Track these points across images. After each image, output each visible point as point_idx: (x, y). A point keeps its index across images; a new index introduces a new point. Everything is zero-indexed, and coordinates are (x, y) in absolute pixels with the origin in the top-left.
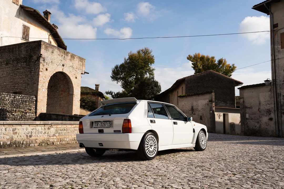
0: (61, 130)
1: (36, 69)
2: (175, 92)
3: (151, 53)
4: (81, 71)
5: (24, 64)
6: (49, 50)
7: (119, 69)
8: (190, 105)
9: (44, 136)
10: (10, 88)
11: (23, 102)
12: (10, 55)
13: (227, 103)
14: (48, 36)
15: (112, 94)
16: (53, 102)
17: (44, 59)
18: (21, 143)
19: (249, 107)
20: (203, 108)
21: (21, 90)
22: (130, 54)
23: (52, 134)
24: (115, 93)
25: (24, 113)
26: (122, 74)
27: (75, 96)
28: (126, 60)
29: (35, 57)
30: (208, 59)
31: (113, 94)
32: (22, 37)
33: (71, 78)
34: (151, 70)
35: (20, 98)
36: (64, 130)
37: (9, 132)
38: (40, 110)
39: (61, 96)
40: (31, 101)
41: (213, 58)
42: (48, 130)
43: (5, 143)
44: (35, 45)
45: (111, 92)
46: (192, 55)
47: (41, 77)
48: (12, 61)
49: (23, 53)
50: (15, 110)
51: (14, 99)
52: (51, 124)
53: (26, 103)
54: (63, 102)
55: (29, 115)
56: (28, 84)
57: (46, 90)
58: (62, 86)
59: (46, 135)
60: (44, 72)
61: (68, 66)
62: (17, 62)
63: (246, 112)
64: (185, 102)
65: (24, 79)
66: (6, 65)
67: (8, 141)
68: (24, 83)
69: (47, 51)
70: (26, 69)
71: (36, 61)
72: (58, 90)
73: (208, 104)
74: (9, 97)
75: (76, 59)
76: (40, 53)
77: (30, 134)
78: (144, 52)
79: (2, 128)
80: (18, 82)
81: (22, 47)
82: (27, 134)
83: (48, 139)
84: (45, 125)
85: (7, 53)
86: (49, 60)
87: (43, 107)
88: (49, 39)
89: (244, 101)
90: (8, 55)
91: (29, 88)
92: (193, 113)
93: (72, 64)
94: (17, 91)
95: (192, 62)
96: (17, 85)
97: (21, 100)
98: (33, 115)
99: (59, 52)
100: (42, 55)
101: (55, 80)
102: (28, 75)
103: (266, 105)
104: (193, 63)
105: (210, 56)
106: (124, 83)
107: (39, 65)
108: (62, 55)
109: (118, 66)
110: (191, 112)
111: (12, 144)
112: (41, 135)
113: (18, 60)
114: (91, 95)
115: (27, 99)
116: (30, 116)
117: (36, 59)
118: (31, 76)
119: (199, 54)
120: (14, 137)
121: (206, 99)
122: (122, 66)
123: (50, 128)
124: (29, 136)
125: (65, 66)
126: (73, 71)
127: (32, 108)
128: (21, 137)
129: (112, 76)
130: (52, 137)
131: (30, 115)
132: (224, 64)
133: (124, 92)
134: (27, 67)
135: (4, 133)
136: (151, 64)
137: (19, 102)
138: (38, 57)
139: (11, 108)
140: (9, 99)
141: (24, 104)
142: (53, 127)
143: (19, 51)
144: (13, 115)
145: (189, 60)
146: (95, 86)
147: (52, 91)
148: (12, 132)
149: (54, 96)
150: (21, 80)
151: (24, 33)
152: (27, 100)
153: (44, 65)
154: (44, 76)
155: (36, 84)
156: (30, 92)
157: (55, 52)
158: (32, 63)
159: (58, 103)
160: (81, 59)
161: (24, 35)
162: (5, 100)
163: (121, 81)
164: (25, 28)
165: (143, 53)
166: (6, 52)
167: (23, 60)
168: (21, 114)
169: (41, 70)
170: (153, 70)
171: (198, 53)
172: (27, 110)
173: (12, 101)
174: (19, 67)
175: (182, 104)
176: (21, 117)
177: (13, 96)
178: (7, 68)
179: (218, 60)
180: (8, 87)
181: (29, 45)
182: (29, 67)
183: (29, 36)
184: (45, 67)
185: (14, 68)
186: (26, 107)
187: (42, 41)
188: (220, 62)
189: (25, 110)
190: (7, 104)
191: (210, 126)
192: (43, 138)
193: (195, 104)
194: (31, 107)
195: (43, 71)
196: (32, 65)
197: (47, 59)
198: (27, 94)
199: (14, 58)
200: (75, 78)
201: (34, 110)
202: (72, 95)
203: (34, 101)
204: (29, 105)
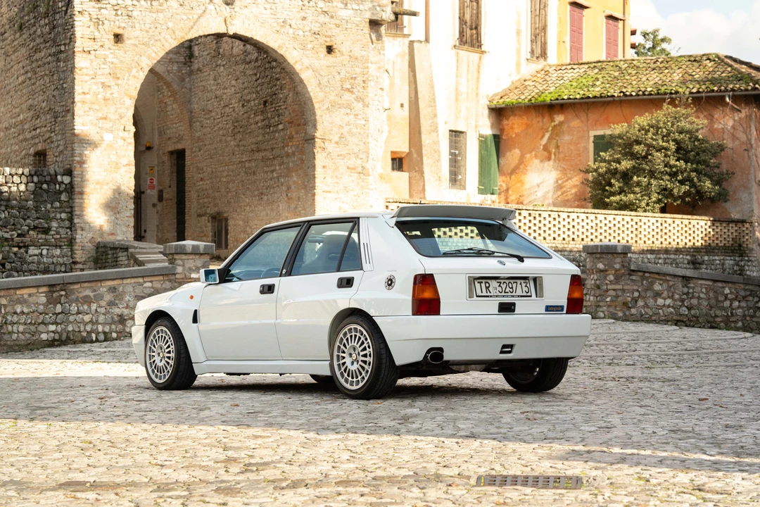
1: (68, 41)
4: (367, 6)
10: (30, 135)
11: (9, 200)
21: (45, 141)
25: (20, 247)
27: (330, 147)
39: (290, 150)
40: (47, 191)
47: (87, 78)
48: (28, 13)
53: (24, 203)
54: (294, 177)
55: (41, 254)
56: (55, 116)
57: (121, 134)
60: (101, 52)
62: (34, 18)
65: (48, 93)
66: (21, 35)
68: (48, 112)
70: (50, 47)
71: (67, 6)
72: (281, 118)
91: (59, 134)
96: (39, 119)
98: (58, 252)
102: (53, 75)
107: (73, 26)
113: (35, 8)
115: (26, 184)
116: (45, 259)
118: (60, 79)
126: (304, 19)
127: (54, 224)
131: (45, 252)
134: (50, 35)
141: (12, 208)
150: (43, 97)
152: (27, 190)
153: (98, 22)
154: (107, 71)
155: (69, 110)
156: (61, 148)
158: (60, 17)
169: (79, 44)
172: (31, 232)
182: (54, 37)
184: (106, 26)
185: (32, 45)
186: (25, 220)
189: (19, 235)
194: (48, 219)
195: (96, 47)
196: (60, 25)
198: (54, 159)
200: (324, 50)
201: (62, 231)
202: (311, 140)
203: (60, 192)
204: (37, 209)
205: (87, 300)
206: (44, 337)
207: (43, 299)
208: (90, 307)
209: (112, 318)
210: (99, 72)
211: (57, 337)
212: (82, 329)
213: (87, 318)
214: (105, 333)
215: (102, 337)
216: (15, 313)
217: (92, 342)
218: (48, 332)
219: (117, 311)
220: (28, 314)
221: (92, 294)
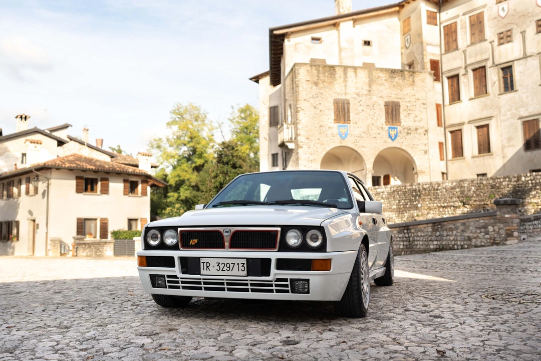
205: (451, 230)
206: (432, 247)
207: (430, 229)
208: (453, 233)
209: (464, 238)
211: (438, 247)
212: (450, 243)
213: (452, 238)
214: (461, 245)
215: (460, 247)
216: (418, 236)
217: (455, 249)
218: (433, 245)
219: (466, 234)
220: (424, 236)
221: (453, 227)
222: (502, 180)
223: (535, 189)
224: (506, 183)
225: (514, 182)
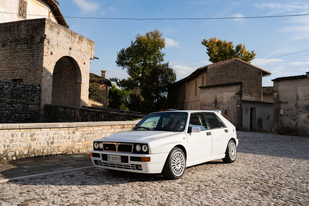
0: (87, 134)
1: (39, 52)
2: (192, 82)
3: (162, 36)
4: (90, 55)
5: (25, 47)
6: (55, 30)
7: (125, 54)
8: (214, 98)
9: (68, 142)
10: (8, 74)
11: (24, 92)
12: (7, 35)
13: (253, 96)
14: (48, 13)
15: (116, 82)
16: (57, 91)
17: (49, 41)
18: (41, 151)
19: (284, 102)
20: (229, 101)
21: (21, 77)
22: (138, 37)
23: (77, 139)
24: (121, 80)
25: (27, 105)
26: (128, 59)
27: (83, 85)
28: (133, 43)
29: (38, 39)
30: (225, 45)
31: (118, 81)
32: (18, 13)
33: (79, 64)
34: (161, 55)
35: (21, 87)
36: (91, 133)
37: (26, 139)
38: (45, 101)
39: (67, 85)
40: (34, 90)
41: (231, 43)
42: (72, 134)
43: (22, 153)
44: (38, 24)
45: (115, 79)
46: (208, 39)
47: (46, 62)
48: (10, 42)
49: (24, 34)
50: (16, 101)
51: (14, 88)
52: (76, 127)
53: (28, 93)
54: (69, 91)
55: (32, 107)
56: (30, 71)
57: (50, 77)
58: (68, 73)
59: (71, 141)
60: (49, 56)
61: (75, 50)
62: (16, 44)
63: (281, 107)
64: (207, 94)
65: (25, 64)
66: (3, 47)
67: (25, 149)
68: (25, 69)
69: (52, 32)
70: (27, 52)
71: (39, 43)
72: (63, 77)
73: (234, 97)
74: (9, 85)
75: (84, 42)
76: (44, 33)
77: (52, 140)
78: (154, 35)
79: (17, 134)
80: (17, 68)
81: (21, 25)
82: (47, 141)
83: (73, 145)
84: (69, 128)
85: (4, 32)
86: (55, 42)
87: (47, 97)
88: (49, 16)
89: (278, 95)
90: (4, 35)
91: (31, 75)
92: (217, 106)
93: (80, 48)
94: (17, 78)
95: (206, 48)
96: (16, 71)
97: (23, 90)
98: (36, 107)
99: (65, 32)
100: (46, 35)
101: (60, 65)
102: (29, 60)
103: (305, 100)
104: (208, 48)
105: (228, 42)
106: (130, 69)
107: (43, 48)
108: (69, 37)
109: (125, 50)
110: (214, 105)
111: (30, 153)
112: (64, 141)
113: (17, 41)
114: (97, 83)
115: (29, 88)
116: (33, 109)
117: (40, 41)
118: (34, 61)
119: (215, 39)
120: (32, 144)
121: (232, 91)
122: (129, 49)
123: (75, 132)
124: (50, 143)
125: (72, 49)
126: (81, 56)
127: (35, 99)
128: (41, 144)
129: (117, 61)
130: (77, 144)
131: (33, 106)
132: (243, 51)
133: (130, 79)
134: (28, 49)
135: (20, 139)
136: (161, 48)
137: (20, 91)
138: (42, 38)
139: (11, 99)
140: (8, 88)
141: (25, 94)
142: (79, 130)
143: (18, 31)
144: (14, 107)
145: (204, 45)
146: (101, 73)
147: (56, 79)
148: (30, 138)
149: (58, 84)
150: (21, 65)
151: (20, 9)
152: (29, 90)
153: (48, 49)
154: (49, 61)
155: (39, 70)
156: (32, 79)
157: (61, 33)
158: (35, 45)
159: (63, 93)
160: (90, 42)
161: (20, 11)
162: (4, 89)
163: (127, 66)
164: (21, 2)
165: (152, 36)
166: (2, 31)
167: (23, 41)
168: (23, 106)
169: (45, 53)
170: (163, 55)
171: (214, 37)
172: (30, 101)
173: (12, 91)
174: (18, 50)
175: (203, 96)
176: (23, 110)
177: (13, 84)
178: (4, 50)
179: (236, 46)
180: (5, 74)
181: (30, 24)
182: (31, 50)
183: (26, 12)
184: (50, 50)
185: (13, 51)
186: (28, 98)
187: (47, 19)
188: (239, 48)
189: (27, 102)
190: (6, 93)
191: (236, 122)
192: (67, 145)
193: (219, 96)
194: (34, 98)
195: (48, 55)
196: (35, 47)
197: (52, 40)
198: (28, 82)
199: (12, 38)
200: (84, 63)
201: (37, 101)
202: (81, 83)
203: (37, 91)
204: (31, 95)
210: (48, 61)
222: (4, 84)
223: (24, 94)
224: (7, 86)
225: (12, 87)
